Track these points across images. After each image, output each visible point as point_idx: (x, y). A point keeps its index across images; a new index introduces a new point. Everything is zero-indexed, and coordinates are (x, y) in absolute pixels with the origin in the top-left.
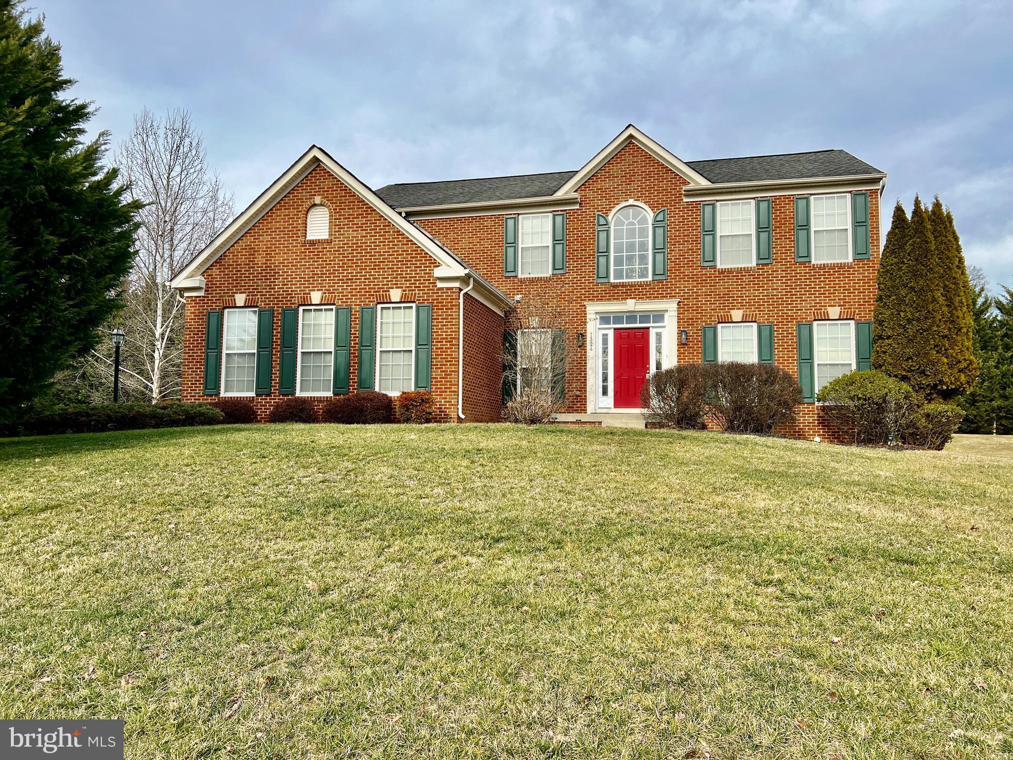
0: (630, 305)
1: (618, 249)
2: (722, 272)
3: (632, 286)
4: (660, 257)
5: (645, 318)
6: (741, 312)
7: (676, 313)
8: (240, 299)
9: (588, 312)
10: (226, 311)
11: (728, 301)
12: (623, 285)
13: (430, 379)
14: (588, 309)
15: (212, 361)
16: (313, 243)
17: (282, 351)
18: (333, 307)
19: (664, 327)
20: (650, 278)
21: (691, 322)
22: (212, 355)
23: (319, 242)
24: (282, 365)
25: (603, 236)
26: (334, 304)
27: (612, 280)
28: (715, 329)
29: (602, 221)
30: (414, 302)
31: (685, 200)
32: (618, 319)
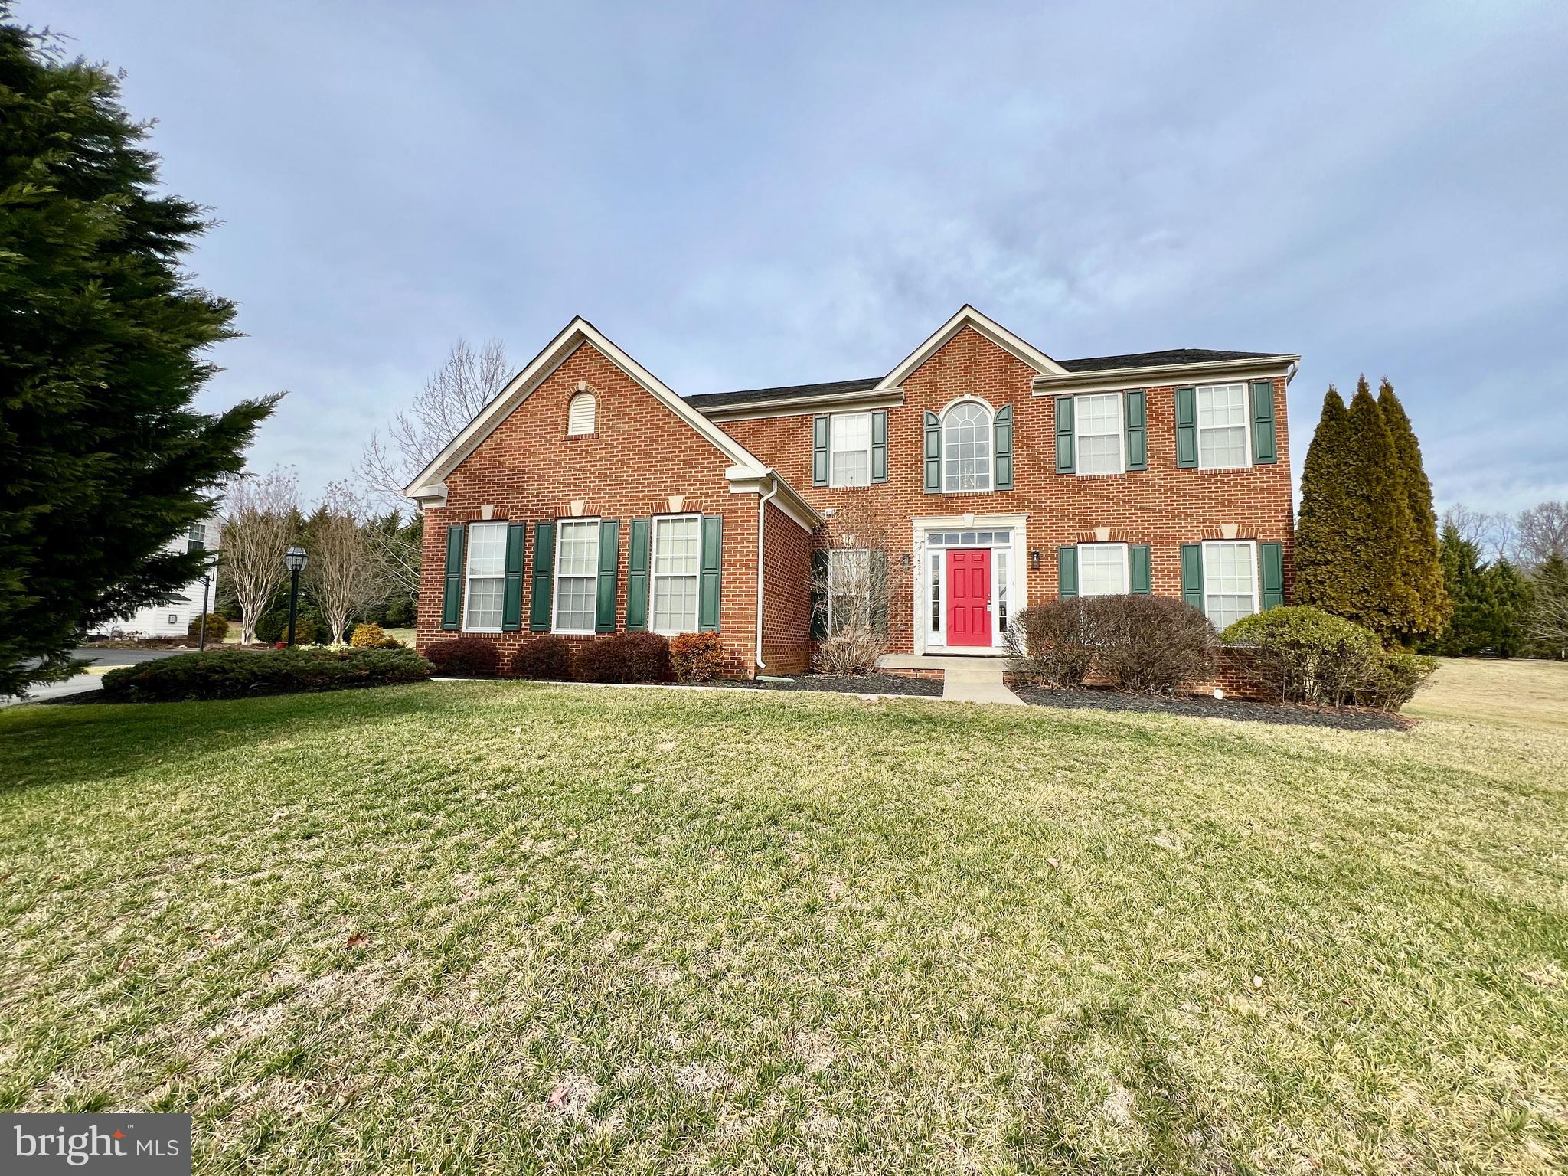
0: (968, 520)
1: (952, 453)
2: (1083, 480)
3: (968, 497)
4: (1004, 462)
5: (985, 535)
6: (1107, 530)
7: (1025, 531)
8: (487, 511)
9: (914, 529)
10: (471, 525)
11: (1090, 517)
12: (959, 497)
13: (718, 615)
14: (915, 524)
15: (452, 587)
16: (575, 439)
17: (534, 577)
18: (598, 520)
19: (1010, 547)
20: (991, 488)
21: (1044, 541)
22: (453, 580)
23: (582, 438)
24: (534, 593)
25: (933, 437)
26: (599, 516)
27: (944, 491)
28: (1075, 550)
29: (932, 420)
30: (700, 512)
31: (1035, 394)
32: (952, 537)
